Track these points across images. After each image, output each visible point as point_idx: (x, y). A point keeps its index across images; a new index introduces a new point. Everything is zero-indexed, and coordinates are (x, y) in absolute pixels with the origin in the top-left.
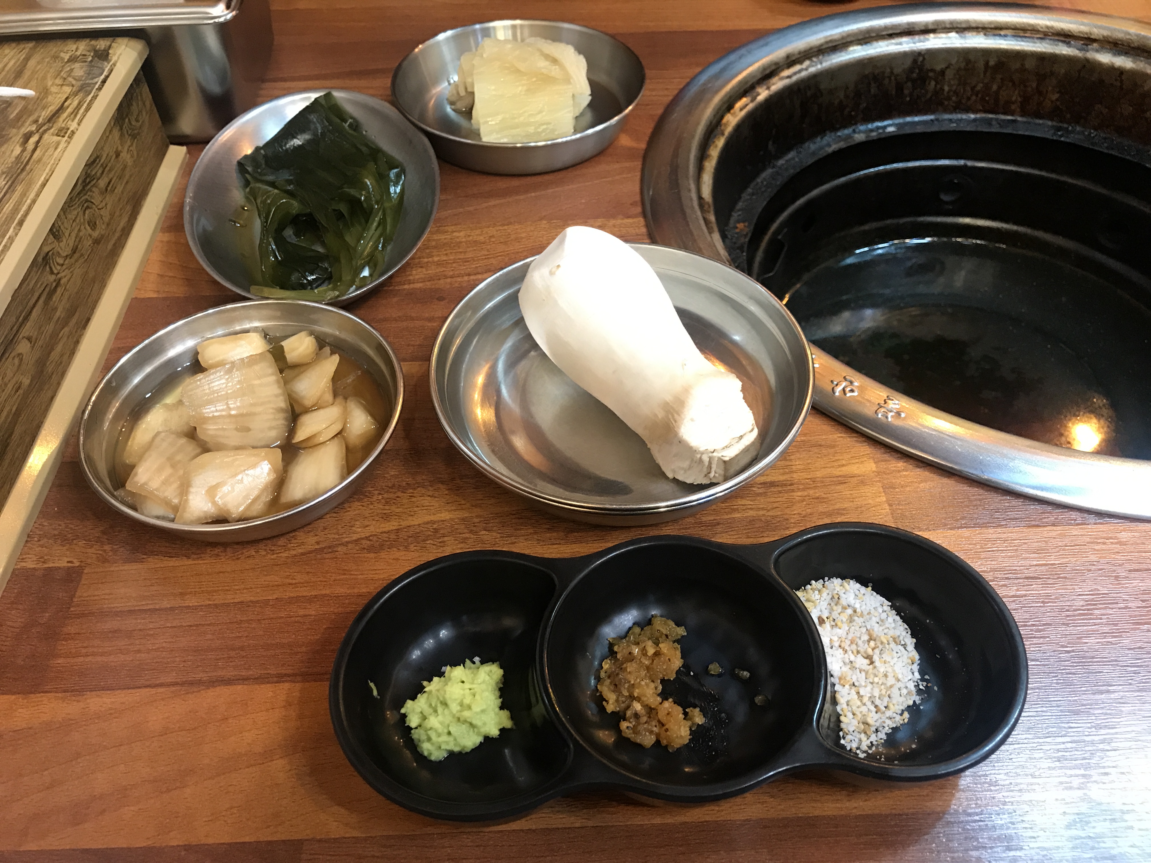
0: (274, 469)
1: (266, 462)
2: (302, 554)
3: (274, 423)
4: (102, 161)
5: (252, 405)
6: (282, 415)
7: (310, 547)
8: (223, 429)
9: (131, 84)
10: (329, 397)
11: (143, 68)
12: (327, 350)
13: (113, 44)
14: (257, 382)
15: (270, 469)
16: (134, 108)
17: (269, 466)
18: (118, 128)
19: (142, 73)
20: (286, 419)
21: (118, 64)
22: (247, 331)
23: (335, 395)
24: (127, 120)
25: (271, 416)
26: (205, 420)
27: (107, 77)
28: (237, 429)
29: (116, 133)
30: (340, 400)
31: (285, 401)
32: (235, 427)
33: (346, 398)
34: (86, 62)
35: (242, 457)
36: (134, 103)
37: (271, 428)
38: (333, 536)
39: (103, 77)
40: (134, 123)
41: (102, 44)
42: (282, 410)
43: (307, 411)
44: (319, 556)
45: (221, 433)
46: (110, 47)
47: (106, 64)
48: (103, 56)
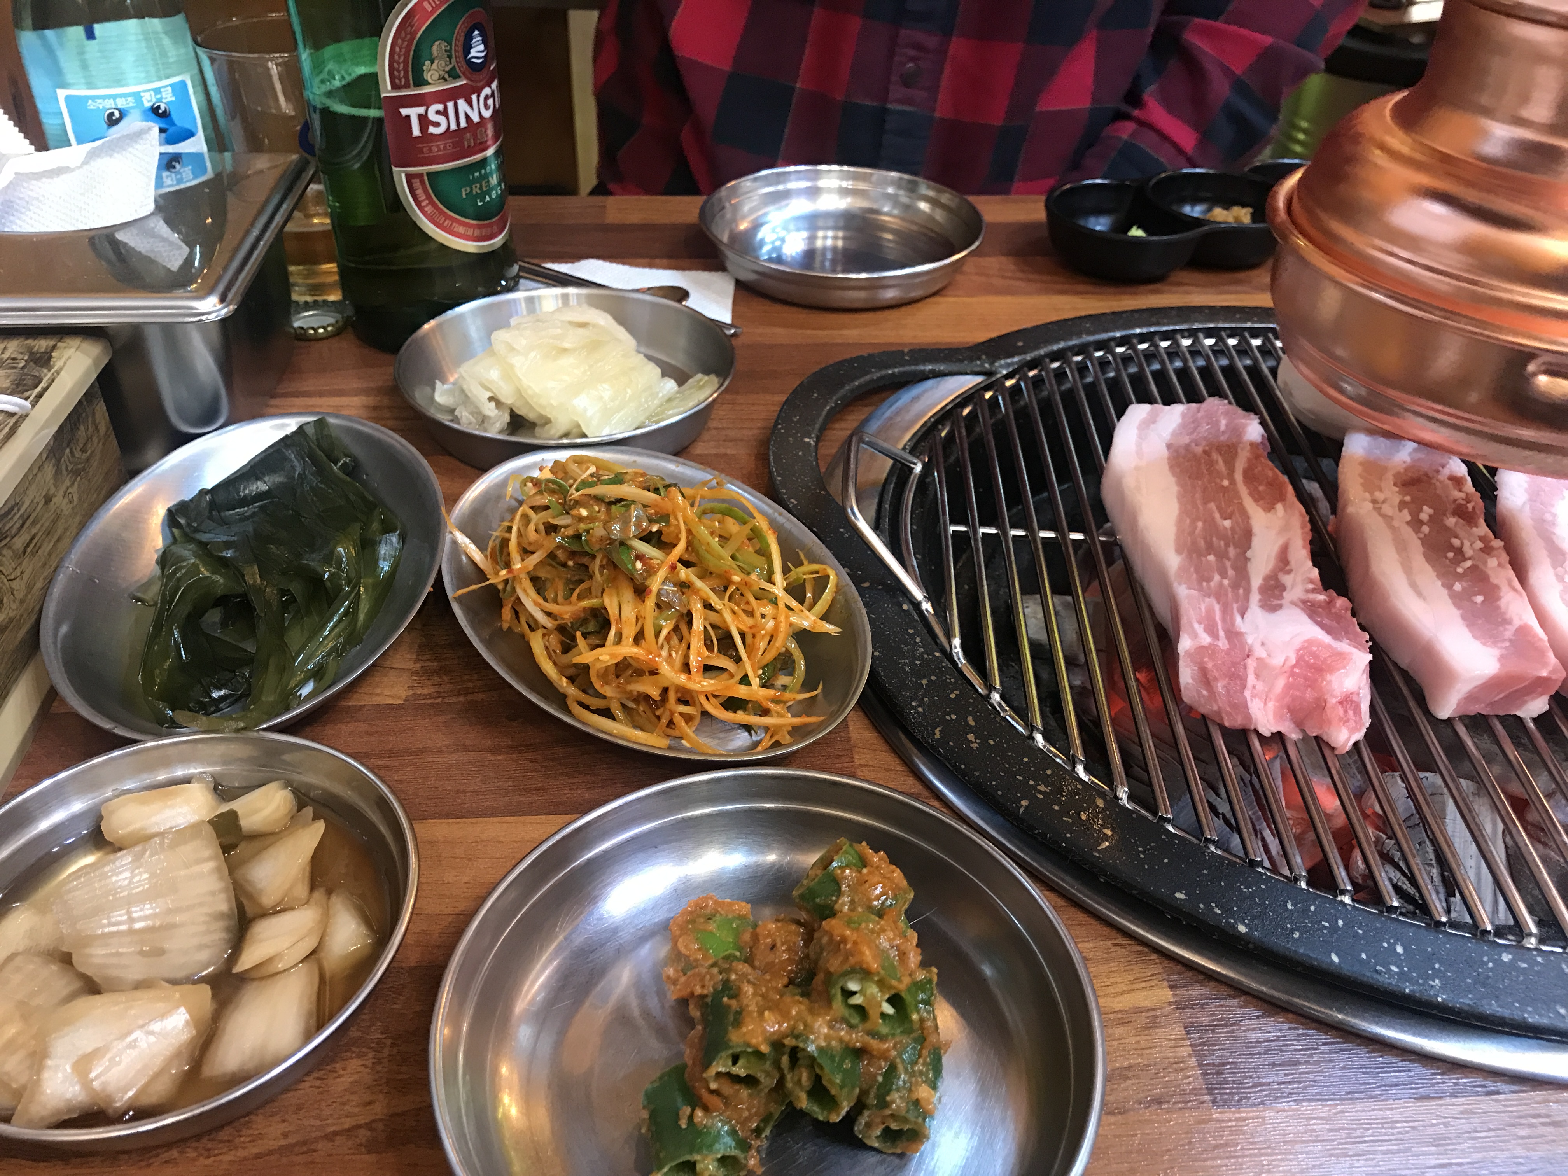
0: (195, 1021)
1: (182, 1010)
2: (258, 1156)
3: (207, 940)
4: (22, 511)
5: (169, 911)
6: (221, 924)
7: (271, 1142)
8: (118, 954)
9: (80, 402)
10: (302, 890)
11: (99, 378)
12: (309, 811)
13: (59, 344)
14: (183, 873)
15: (187, 1022)
16: (82, 433)
17: (187, 1016)
18: (53, 461)
19: (97, 384)
20: (228, 929)
21: (62, 373)
22: (187, 780)
23: (313, 888)
24: (68, 451)
25: (203, 928)
26: (89, 940)
27: (45, 389)
28: (141, 953)
29: (49, 470)
30: (318, 895)
31: (229, 901)
32: (138, 949)
33: (329, 892)
34: (15, 368)
35: (142, 1003)
36: (82, 428)
37: (201, 947)
38: (312, 1122)
39: (39, 389)
40: (78, 454)
41: (42, 344)
42: (221, 916)
43: (265, 914)
44: (284, 1160)
45: (114, 961)
46: (54, 347)
47: (45, 371)
48: (44, 360)
